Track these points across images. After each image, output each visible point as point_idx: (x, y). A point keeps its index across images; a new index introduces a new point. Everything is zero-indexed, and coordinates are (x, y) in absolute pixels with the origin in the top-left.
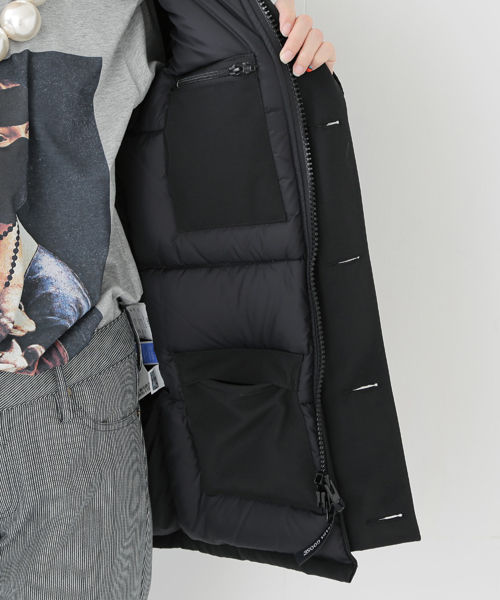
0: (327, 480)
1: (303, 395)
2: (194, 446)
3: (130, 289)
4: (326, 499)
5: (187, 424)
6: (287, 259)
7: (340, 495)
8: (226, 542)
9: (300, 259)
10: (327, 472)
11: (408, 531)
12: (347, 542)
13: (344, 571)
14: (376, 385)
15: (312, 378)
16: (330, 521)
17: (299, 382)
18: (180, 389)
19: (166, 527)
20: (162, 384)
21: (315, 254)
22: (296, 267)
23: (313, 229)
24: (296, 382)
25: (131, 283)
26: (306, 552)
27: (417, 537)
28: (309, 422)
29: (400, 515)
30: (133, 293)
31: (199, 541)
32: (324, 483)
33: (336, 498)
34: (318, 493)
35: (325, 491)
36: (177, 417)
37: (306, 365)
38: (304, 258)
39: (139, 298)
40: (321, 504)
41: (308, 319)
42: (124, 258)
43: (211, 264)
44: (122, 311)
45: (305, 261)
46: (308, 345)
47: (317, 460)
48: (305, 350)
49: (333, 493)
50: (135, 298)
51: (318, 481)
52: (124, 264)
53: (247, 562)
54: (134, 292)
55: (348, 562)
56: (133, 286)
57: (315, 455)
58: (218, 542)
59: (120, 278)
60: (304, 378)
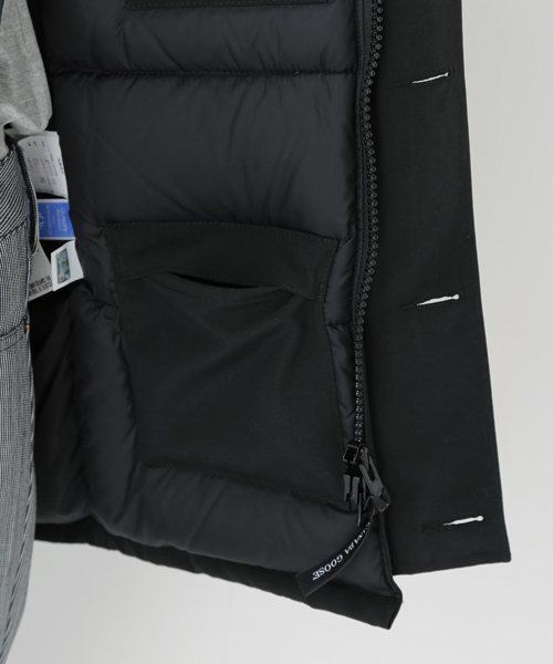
0: (365, 457)
1: (332, 310)
2: (129, 384)
3: (28, 108)
4: (360, 489)
5: (120, 344)
6: (322, 69)
7: (383, 482)
8: (171, 544)
9: (346, 72)
10: (363, 444)
11: (490, 545)
12: (387, 559)
13: (380, 607)
14: (456, 297)
15: (350, 282)
16: (363, 525)
17: (327, 286)
18: (113, 285)
19: (66, 511)
20: (77, 273)
21: (372, 74)
22: (339, 84)
23: (373, 38)
24: (322, 286)
25: (33, 96)
26: (317, 574)
27: (504, 555)
28: (340, 356)
29: (480, 518)
30: (34, 116)
31: (120, 538)
32: (360, 462)
33: (376, 487)
34: (347, 478)
35: (360, 475)
36: (103, 334)
37: (342, 258)
38: (352, 70)
39: (45, 123)
40: (349, 495)
41: (353, 179)
42: (24, 51)
43: (184, 72)
44: (10, 149)
45: (355, 75)
46: (349, 224)
47: (347, 422)
48: (343, 233)
49: (373, 478)
50: (38, 124)
51: (349, 457)
52: (23, 62)
53: (204, 578)
54: (37, 113)
55: (386, 593)
56: (35, 102)
57: (345, 412)
58: (158, 544)
59: (14, 85)
60: (338, 281)
